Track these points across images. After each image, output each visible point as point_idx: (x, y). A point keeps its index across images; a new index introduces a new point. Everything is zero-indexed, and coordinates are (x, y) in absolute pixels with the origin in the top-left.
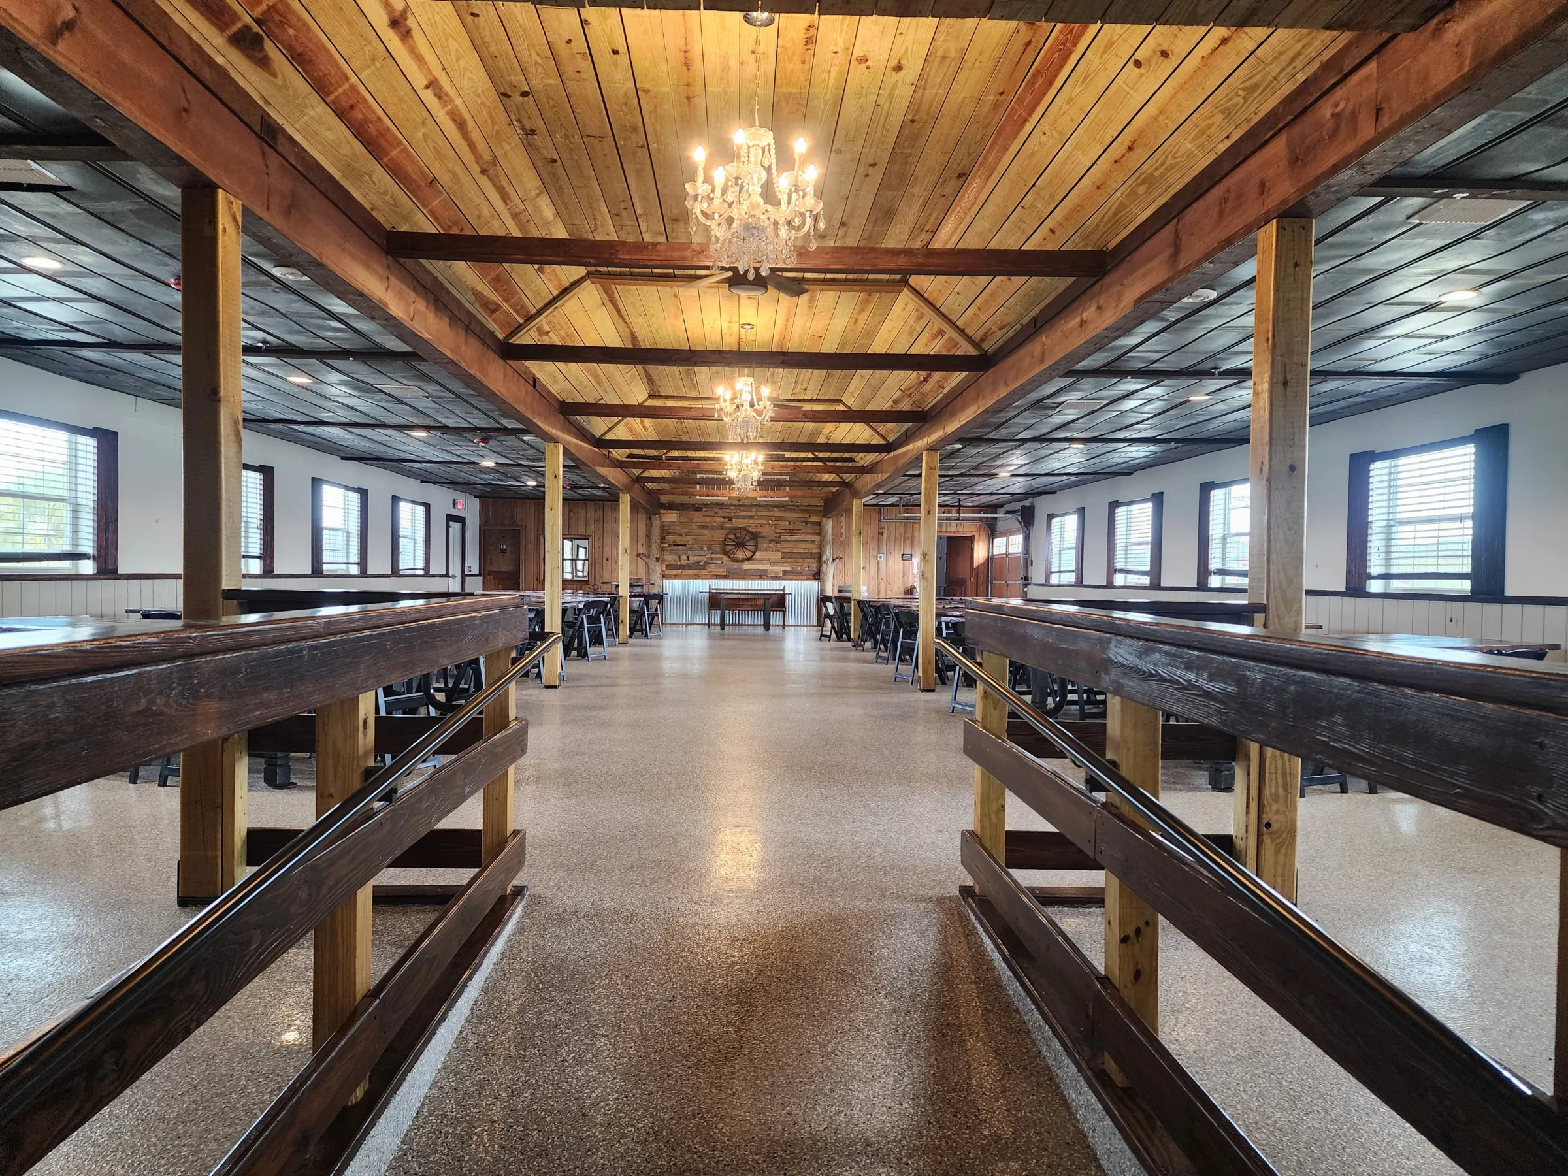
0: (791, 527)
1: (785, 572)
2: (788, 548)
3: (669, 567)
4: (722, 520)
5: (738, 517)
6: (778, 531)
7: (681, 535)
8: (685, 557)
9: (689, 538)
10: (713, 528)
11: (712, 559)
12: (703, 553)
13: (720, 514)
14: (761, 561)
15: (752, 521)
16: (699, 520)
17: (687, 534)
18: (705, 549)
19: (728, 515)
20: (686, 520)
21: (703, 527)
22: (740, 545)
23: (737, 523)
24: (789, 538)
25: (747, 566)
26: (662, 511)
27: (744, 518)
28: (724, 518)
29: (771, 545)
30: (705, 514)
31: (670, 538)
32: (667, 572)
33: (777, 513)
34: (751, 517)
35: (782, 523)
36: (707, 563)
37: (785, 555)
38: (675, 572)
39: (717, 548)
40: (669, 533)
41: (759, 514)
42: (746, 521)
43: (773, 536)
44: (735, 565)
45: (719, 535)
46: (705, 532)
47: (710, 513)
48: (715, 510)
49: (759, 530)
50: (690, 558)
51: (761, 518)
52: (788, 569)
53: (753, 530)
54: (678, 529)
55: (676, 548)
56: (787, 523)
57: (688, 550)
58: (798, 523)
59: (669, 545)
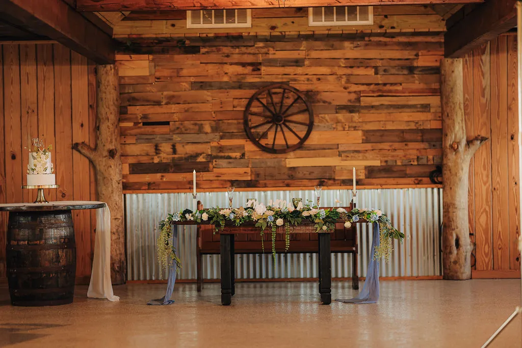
0: (380, 79)
1: (371, 172)
2: (374, 121)
3: (137, 168)
4: (239, 69)
5: (272, 63)
6: (354, 88)
7: (158, 103)
8: (166, 148)
9: (174, 108)
10: (222, 87)
11: (221, 149)
12: (203, 137)
13: (236, 58)
14: (322, 149)
15: (299, 70)
16: (194, 71)
17: (171, 100)
18: (207, 128)
19: (249, 59)
20: (166, 73)
21: (202, 85)
22: (277, 118)
23: (270, 74)
24: (376, 101)
25: (293, 161)
26: (119, 57)
27: (285, 63)
28: (244, 65)
29: (340, 116)
30: (205, 59)
31: (137, 111)
32: (134, 178)
33: (349, 51)
34: (298, 63)
35: (361, 71)
36: (211, 158)
37: (370, 137)
38: (147, 178)
39: (234, 126)
40: (133, 101)
41: (314, 54)
42: (288, 70)
43: (343, 98)
44: (269, 160)
45: (236, 100)
46: (206, 94)
47: (214, 57)
48: (226, 50)
49: (320, 86)
50: (179, 148)
51: (318, 62)
52: (377, 163)
53: (303, 87)
54: (152, 91)
55: (149, 129)
56: (371, 72)
57: (173, 132)
58: (393, 71)
59: (136, 124)
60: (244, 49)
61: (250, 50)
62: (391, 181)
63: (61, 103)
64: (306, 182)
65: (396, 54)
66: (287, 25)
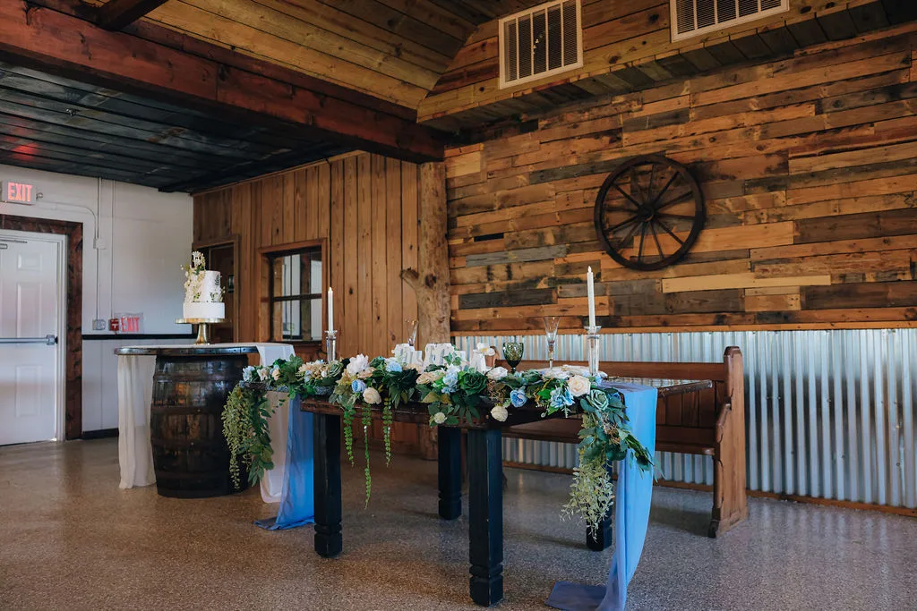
0: (826, 121)
1: (812, 297)
2: (816, 202)
3: (469, 301)
4: (592, 144)
5: (639, 125)
6: (776, 145)
7: (490, 209)
8: (500, 271)
9: (509, 213)
10: (569, 174)
11: (568, 268)
12: (544, 253)
13: (586, 127)
14: (721, 259)
15: (681, 129)
16: (532, 157)
17: (506, 202)
18: (550, 239)
19: (606, 125)
20: (499, 164)
21: (542, 176)
22: (650, 215)
23: (635, 144)
24: (819, 164)
25: (674, 282)
26: (448, 153)
27: (658, 122)
28: (597, 135)
29: (752, 199)
30: (545, 135)
31: (466, 221)
32: (463, 316)
33: (766, 80)
34: (678, 117)
35: (789, 113)
36: (555, 282)
37: (806, 232)
38: (478, 314)
39: (584, 231)
40: (464, 209)
41: (705, 99)
42: (664, 132)
43: (756, 166)
44: (636, 281)
45: (583, 192)
46: (548, 188)
47: (558, 131)
48: (570, 118)
49: (710, 152)
50: (516, 271)
51: (712, 111)
52: (824, 281)
53: (688, 156)
54: (484, 193)
55: (480, 245)
56: (809, 110)
57: (508, 248)
58: (854, 101)
59: (466, 240)
60: (595, 111)
61: (605, 111)
62: (854, 314)
63: (392, 221)
64: (693, 318)
65: (861, 67)
66: (635, 50)
